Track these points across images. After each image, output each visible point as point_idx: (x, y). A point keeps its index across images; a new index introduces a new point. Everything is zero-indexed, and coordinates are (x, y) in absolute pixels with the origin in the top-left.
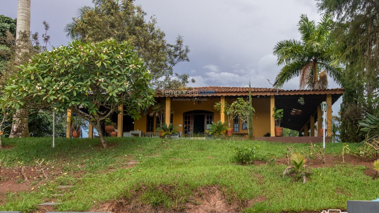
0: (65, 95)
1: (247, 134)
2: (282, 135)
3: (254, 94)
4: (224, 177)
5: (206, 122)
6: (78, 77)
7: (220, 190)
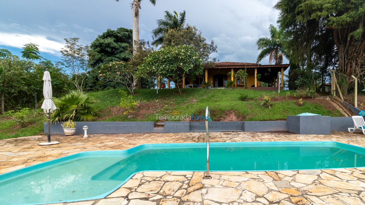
0: (165, 71)
1: (244, 86)
2: (260, 86)
3: (247, 67)
4: (236, 107)
5: (224, 80)
6: (170, 63)
7: (234, 112)
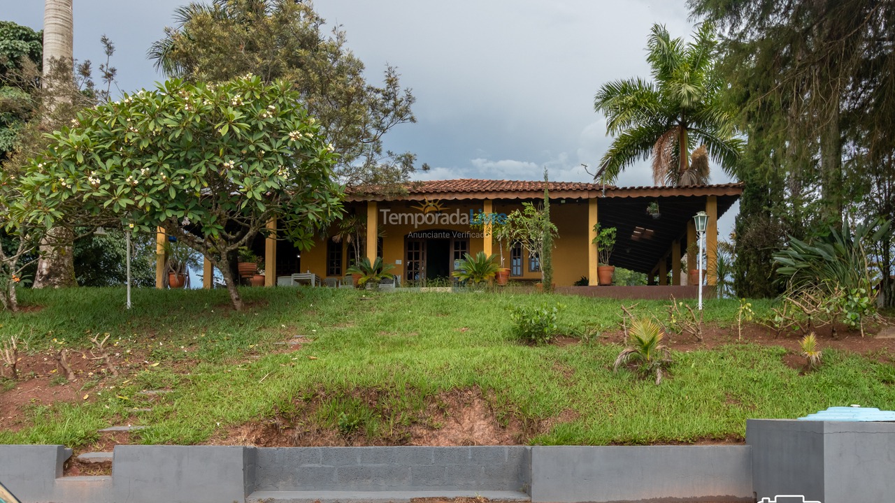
0: (152, 196)
1: (540, 280)
2: (612, 282)
3: (555, 196)
4: (491, 372)
5: (452, 255)
6: (178, 158)
7: (481, 397)
